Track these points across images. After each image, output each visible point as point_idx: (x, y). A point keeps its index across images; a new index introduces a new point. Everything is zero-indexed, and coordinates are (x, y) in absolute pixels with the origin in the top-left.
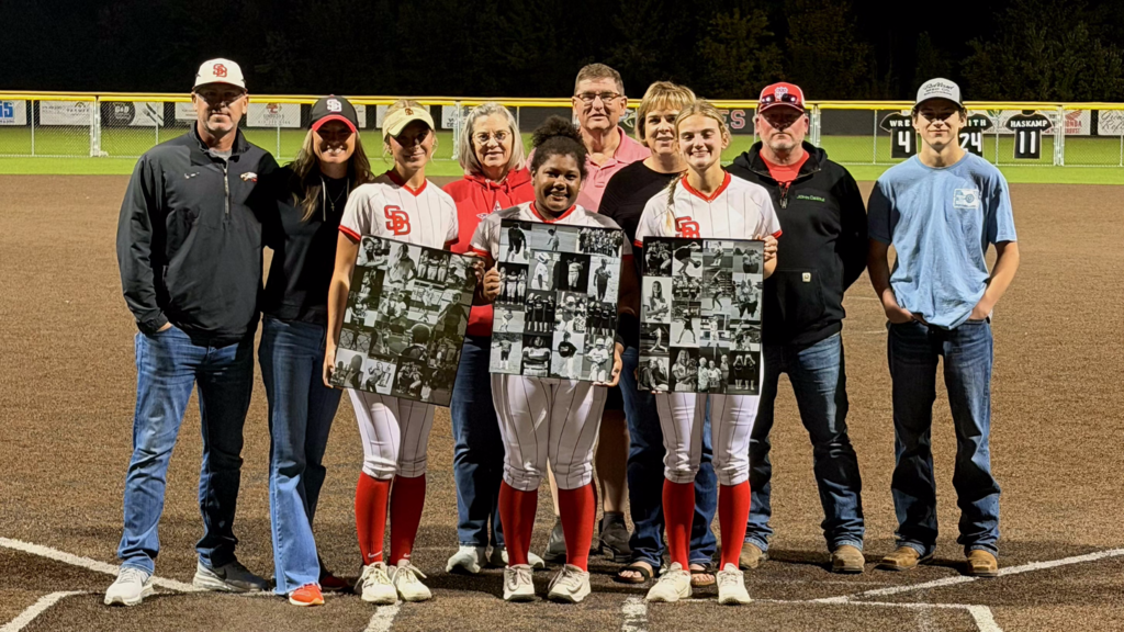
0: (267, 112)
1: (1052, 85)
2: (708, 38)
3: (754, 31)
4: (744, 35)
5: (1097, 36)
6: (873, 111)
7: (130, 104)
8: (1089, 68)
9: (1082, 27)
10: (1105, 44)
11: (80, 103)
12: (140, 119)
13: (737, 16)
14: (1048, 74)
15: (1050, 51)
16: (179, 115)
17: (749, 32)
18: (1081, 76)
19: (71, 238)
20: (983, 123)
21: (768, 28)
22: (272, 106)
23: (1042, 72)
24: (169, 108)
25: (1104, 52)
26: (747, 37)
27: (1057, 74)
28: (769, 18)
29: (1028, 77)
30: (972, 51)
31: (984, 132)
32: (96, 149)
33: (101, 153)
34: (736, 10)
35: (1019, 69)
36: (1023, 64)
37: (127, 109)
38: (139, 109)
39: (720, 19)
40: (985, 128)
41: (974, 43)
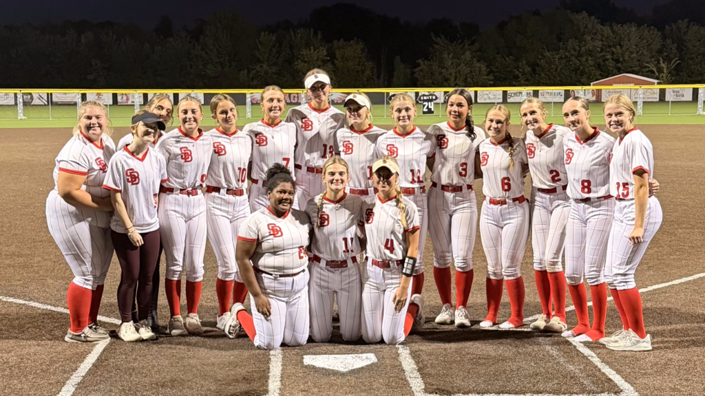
0: (97, 97)
1: (455, 80)
2: (299, 61)
3: (320, 57)
4: (316, 58)
5: (475, 57)
6: (383, 93)
7: (30, 94)
8: (471, 72)
9: (468, 53)
10: (478, 61)
11: (6, 94)
12: (36, 101)
13: (312, 50)
14: (454, 75)
15: (454, 64)
16: (55, 99)
17: (318, 57)
18: (468, 76)
19: (29, 158)
20: (434, 97)
21: (326, 56)
22: (99, 94)
23: (451, 74)
24: (50, 96)
25: (478, 65)
26: (318, 60)
27: (458, 75)
28: (327, 51)
29: (444, 77)
30: (419, 65)
31: (435, 102)
32: (21, 116)
33: (23, 118)
34: (312, 47)
35: (441, 73)
36: (443, 70)
37: (29, 97)
38: (35, 96)
39: (304, 52)
40: (435, 100)
41: (420, 61)
